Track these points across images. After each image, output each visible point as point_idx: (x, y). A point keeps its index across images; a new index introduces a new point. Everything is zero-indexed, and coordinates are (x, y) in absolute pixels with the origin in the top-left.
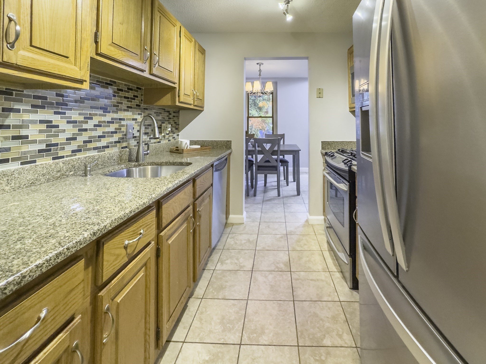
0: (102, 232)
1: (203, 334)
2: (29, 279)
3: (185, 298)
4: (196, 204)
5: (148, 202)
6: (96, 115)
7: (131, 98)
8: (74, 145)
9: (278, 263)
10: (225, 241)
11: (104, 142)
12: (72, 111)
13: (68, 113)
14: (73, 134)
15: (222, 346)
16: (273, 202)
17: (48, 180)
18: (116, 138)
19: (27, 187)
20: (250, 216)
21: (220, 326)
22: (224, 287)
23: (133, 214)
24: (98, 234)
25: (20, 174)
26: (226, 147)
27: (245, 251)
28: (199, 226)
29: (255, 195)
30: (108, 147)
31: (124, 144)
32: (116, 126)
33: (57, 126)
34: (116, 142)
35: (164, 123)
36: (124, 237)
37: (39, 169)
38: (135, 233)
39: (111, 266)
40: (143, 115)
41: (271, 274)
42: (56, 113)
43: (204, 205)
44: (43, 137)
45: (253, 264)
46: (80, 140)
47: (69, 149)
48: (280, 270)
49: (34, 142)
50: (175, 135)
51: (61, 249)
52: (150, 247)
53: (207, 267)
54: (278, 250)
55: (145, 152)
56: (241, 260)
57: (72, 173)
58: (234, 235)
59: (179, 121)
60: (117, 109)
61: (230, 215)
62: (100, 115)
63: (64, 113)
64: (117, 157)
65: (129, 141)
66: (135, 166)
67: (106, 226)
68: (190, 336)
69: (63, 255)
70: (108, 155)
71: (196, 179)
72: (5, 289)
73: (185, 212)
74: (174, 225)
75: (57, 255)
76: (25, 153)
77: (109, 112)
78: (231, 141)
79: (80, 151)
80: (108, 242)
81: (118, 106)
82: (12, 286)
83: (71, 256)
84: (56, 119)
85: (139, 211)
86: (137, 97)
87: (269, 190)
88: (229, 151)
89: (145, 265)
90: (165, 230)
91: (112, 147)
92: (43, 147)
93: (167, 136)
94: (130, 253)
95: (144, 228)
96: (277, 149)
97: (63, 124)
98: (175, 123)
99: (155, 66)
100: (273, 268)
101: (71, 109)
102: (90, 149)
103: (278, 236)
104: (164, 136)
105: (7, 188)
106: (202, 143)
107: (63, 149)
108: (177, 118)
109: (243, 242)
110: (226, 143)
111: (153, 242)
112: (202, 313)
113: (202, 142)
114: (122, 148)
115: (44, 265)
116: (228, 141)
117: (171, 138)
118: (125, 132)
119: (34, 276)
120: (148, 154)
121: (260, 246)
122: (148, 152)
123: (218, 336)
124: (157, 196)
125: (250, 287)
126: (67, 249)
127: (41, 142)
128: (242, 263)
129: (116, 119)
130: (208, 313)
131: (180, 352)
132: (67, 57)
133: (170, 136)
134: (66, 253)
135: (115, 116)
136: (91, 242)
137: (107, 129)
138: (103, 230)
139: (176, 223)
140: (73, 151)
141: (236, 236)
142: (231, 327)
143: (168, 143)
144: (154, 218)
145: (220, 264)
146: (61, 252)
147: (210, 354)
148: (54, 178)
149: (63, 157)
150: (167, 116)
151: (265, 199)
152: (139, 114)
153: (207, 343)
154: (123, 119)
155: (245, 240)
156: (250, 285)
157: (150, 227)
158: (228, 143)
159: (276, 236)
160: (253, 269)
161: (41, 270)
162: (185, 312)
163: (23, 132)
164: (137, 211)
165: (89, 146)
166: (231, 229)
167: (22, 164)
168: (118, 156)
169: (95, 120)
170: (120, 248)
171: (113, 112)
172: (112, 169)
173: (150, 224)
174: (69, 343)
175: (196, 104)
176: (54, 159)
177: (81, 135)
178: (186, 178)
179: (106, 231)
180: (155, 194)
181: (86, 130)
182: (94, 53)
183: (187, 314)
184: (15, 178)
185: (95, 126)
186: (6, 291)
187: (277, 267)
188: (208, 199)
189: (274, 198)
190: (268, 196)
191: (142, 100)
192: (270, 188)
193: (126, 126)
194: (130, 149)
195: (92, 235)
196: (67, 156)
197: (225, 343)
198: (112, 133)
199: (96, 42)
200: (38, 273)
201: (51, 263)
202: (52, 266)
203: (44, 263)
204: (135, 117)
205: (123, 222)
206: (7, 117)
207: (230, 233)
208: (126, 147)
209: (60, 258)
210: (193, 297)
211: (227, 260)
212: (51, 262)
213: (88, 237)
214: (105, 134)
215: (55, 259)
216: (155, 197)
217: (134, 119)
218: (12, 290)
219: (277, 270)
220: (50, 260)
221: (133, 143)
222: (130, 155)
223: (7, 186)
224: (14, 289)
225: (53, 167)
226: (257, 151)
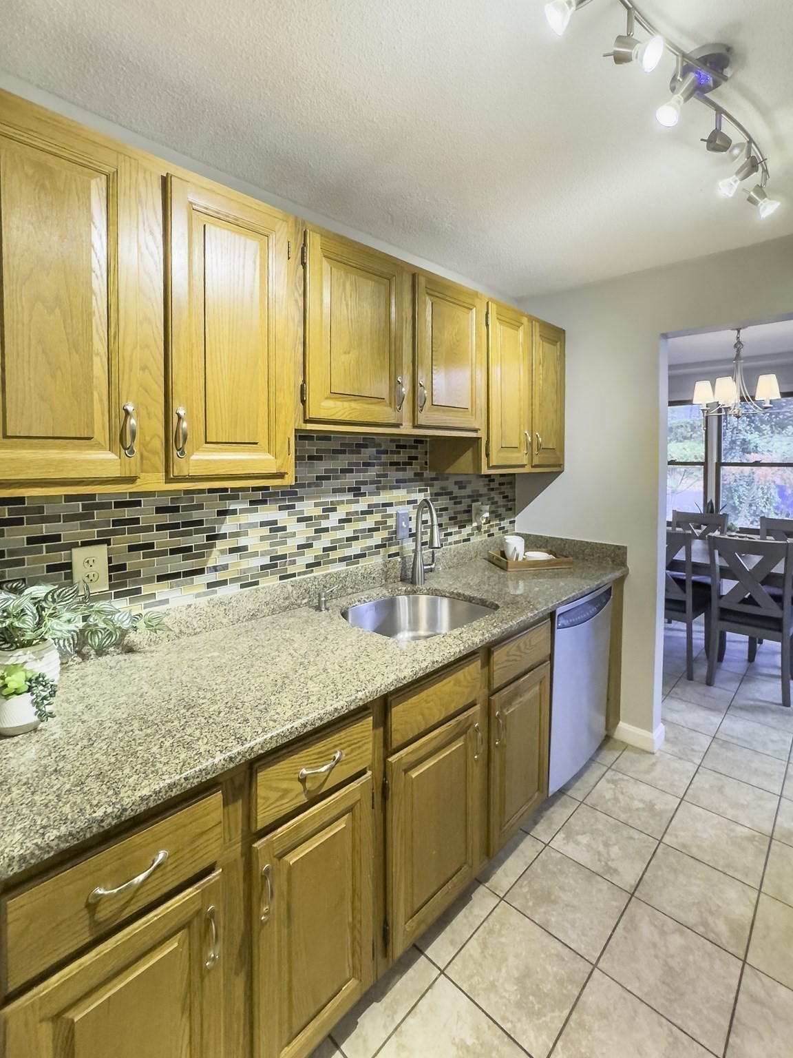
0: (245, 757)
1: (478, 980)
2: (132, 813)
3: (455, 886)
4: (492, 702)
5: (345, 708)
6: (342, 502)
7: (405, 464)
8: (309, 556)
9: (711, 912)
10: (593, 784)
11: (356, 548)
12: (305, 502)
13: (299, 506)
14: (308, 538)
15: (506, 1039)
16: (761, 718)
17: (273, 612)
18: (377, 538)
19: (247, 620)
20: (676, 738)
21: (516, 988)
22: (553, 897)
23: (309, 728)
24: (238, 760)
25: (238, 601)
26: (613, 561)
27: (632, 832)
28: (502, 746)
29: (709, 682)
30: (363, 556)
31: (394, 550)
32: (377, 517)
33: (284, 528)
34: (377, 547)
35: (478, 501)
36: (298, 762)
37: (260, 595)
38: (323, 757)
39: (273, 806)
40: (429, 492)
41: (682, 933)
42: (281, 508)
43: (520, 702)
44: (266, 546)
45: (641, 879)
46: (319, 546)
47: (302, 561)
48: (711, 936)
49: (255, 554)
50: (505, 523)
51: (178, 777)
52: (362, 780)
53: (535, 829)
54: (725, 873)
55: (425, 567)
56: (615, 851)
57: (306, 601)
58: (620, 776)
59: (514, 492)
60: (378, 488)
61: (621, 722)
62: (349, 502)
63: (293, 507)
64: (380, 574)
65: (402, 544)
66: (407, 593)
67: (253, 748)
68: (456, 968)
69: (179, 787)
70: (363, 571)
71: (492, 649)
72: (102, 821)
73: (458, 718)
74: (425, 744)
75: (171, 787)
76: (244, 571)
77: (364, 495)
78: (626, 548)
79: (318, 564)
80: (266, 768)
81: (379, 482)
82: (110, 819)
83: (191, 789)
84: (282, 517)
85: (323, 724)
86: (416, 458)
87: (759, 677)
88: (618, 574)
89: (350, 810)
90: (401, 752)
91: (370, 555)
92: (266, 560)
93: (485, 528)
94: (313, 789)
95: (343, 749)
96: (783, 573)
97: (292, 524)
98: (505, 497)
99: (422, 410)
100: (692, 918)
101: (301, 499)
102: (333, 561)
103: (740, 830)
104: (479, 528)
105: (225, 621)
106: (560, 545)
107: (294, 562)
108: (509, 486)
109: (637, 804)
110: (614, 552)
111: (369, 773)
112: (491, 932)
113: (559, 542)
114: (390, 556)
115: (151, 798)
116: (618, 547)
117: (495, 530)
118: (394, 527)
119: (138, 811)
120: (431, 570)
121: (677, 837)
122: (433, 566)
123: (504, 1008)
124: (368, 694)
125: (611, 935)
126: (184, 778)
127: (264, 554)
128: (613, 860)
129: (377, 505)
130: (503, 940)
131: (431, 987)
132: (256, 443)
133: (492, 526)
134: (184, 785)
135: (375, 500)
136: (225, 772)
137: (362, 525)
138: (248, 754)
139: (431, 740)
140: (308, 566)
141: (623, 780)
142: (537, 1007)
143: (486, 541)
144: (369, 730)
145: (564, 836)
146: (177, 782)
147: (478, 1038)
148: (280, 608)
149: (293, 575)
150: (485, 486)
151: (740, 701)
152: (420, 491)
153: (480, 1008)
154: (390, 505)
155: (641, 801)
156: (613, 931)
157: (359, 747)
158: (617, 553)
159: (733, 826)
160: (635, 890)
161: (147, 804)
162: (464, 910)
163: (242, 542)
164: (318, 724)
165: (333, 555)
166: (617, 759)
167: (242, 586)
168: (381, 572)
169: (341, 512)
170: (292, 779)
171: (371, 494)
172: (366, 596)
173: (359, 742)
174: (201, 904)
175: (536, 461)
176: (281, 578)
177: (319, 538)
178: (453, 654)
179: (252, 756)
180: (364, 692)
181: (326, 530)
182: (302, 421)
183: (465, 916)
184: (233, 607)
185: (341, 521)
186: (103, 824)
187: (705, 924)
188: (537, 688)
189: (768, 705)
190: (750, 696)
191: (426, 463)
192: (765, 671)
193: (394, 515)
194: (403, 558)
195: (226, 761)
196: (300, 574)
197: (512, 1036)
198: (371, 530)
199: (303, 402)
200: (143, 808)
201: (162, 796)
202: (162, 800)
203: (151, 796)
204: (414, 496)
205: (287, 742)
206: (222, 522)
207: (610, 768)
208: (397, 554)
209: (174, 790)
210: (487, 885)
211: (582, 834)
212: (161, 794)
213: (220, 764)
214: (357, 533)
215: (167, 792)
216: (363, 697)
217: (409, 502)
218: (110, 824)
219: (701, 930)
220: (160, 792)
221: (409, 545)
222: (404, 568)
223: (224, 617)
224: (113, 823)
225: (278, 592)
226: (718, 570)
